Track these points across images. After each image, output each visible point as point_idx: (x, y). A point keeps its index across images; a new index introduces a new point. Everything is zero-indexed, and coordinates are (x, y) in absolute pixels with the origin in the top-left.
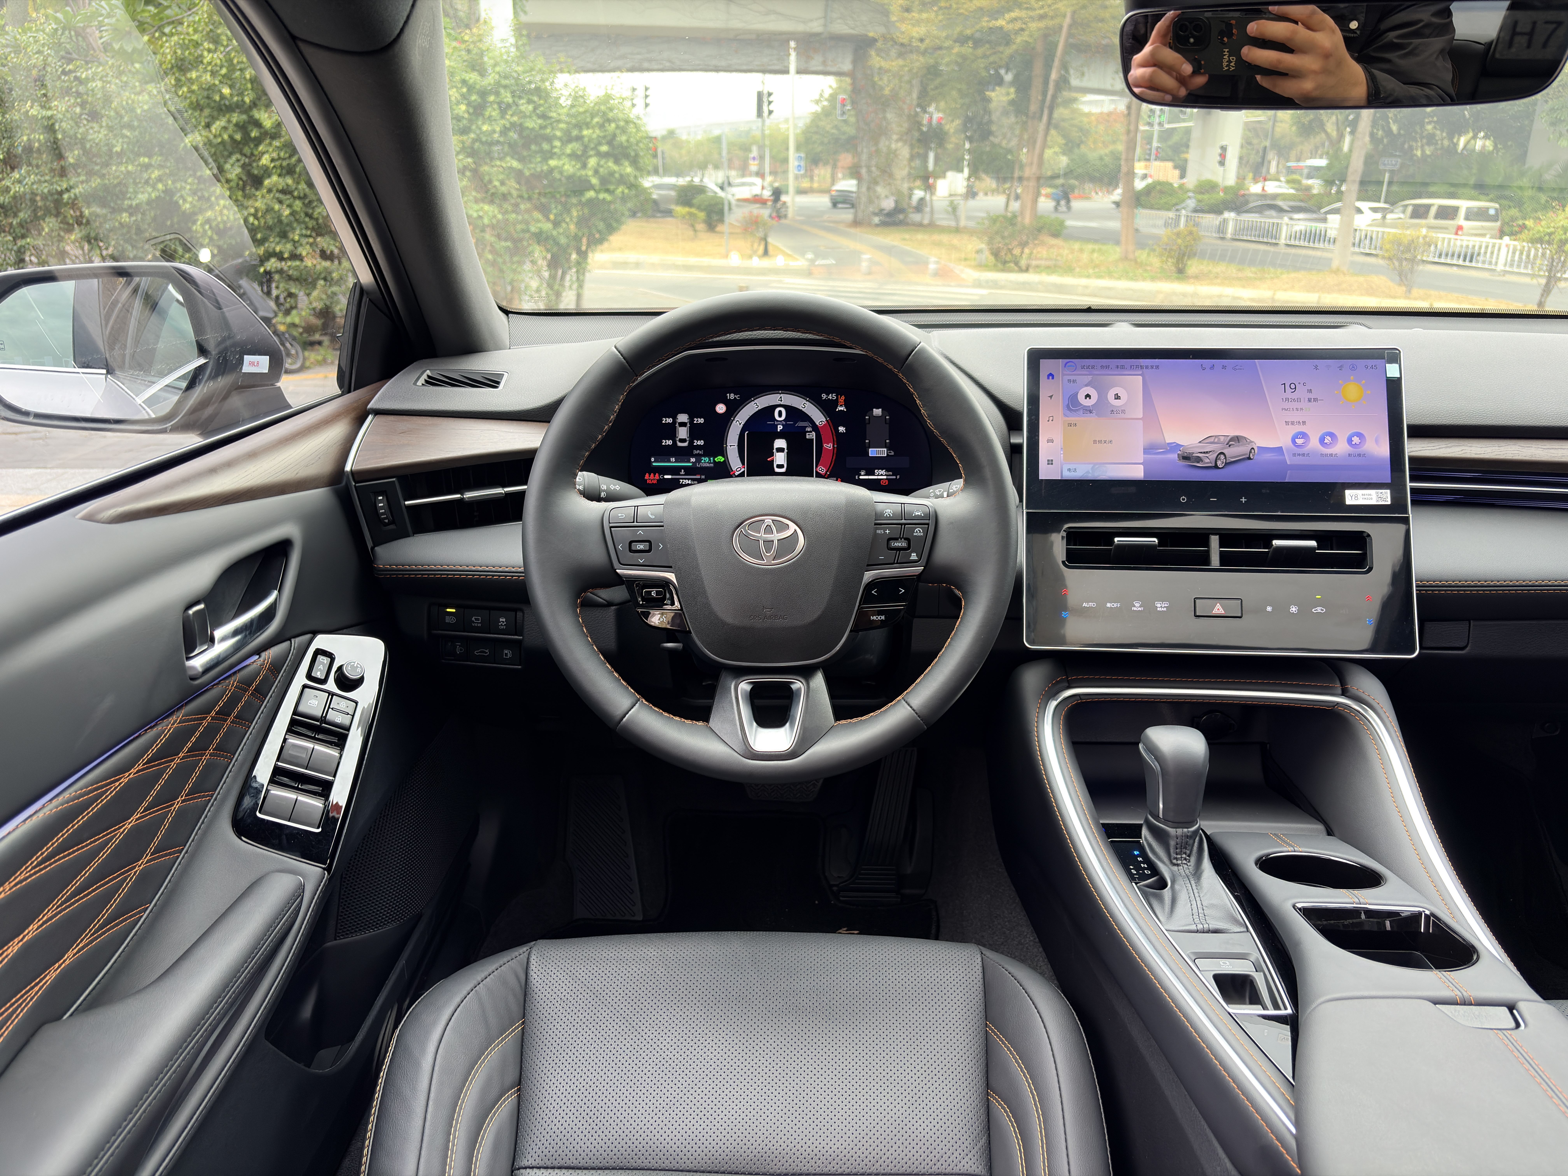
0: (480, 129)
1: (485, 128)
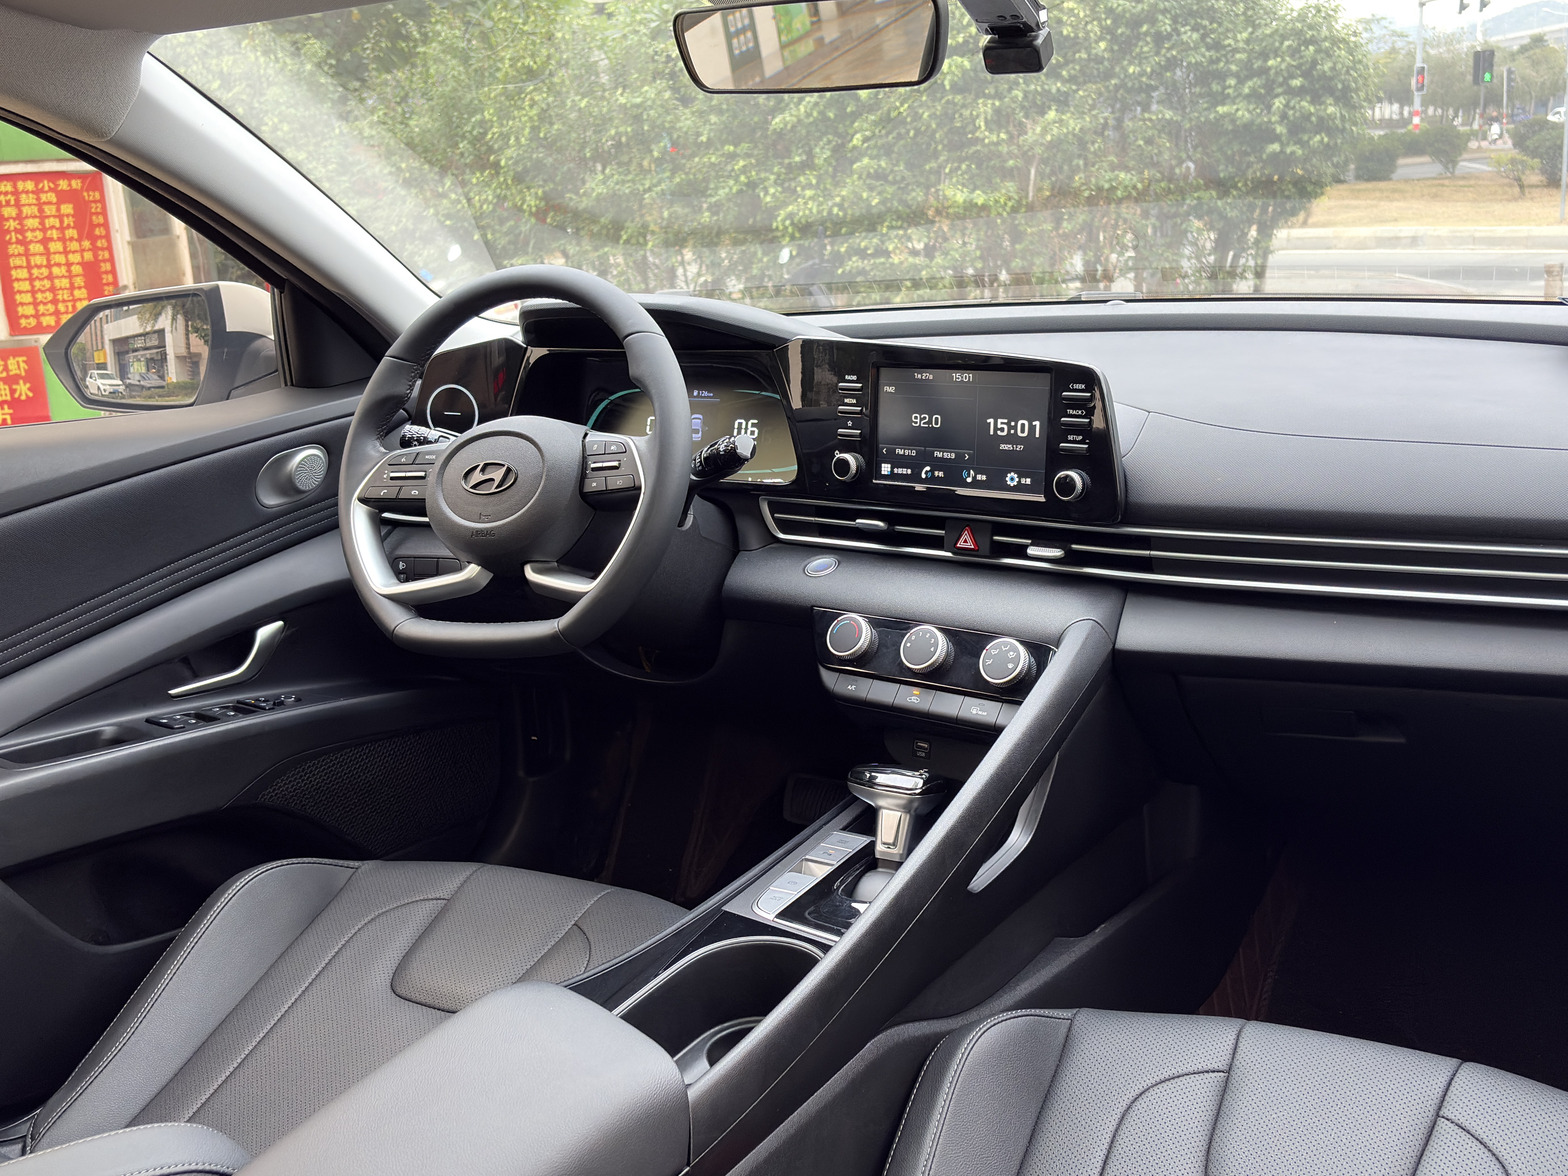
0: (1127, 71)
1: (1131, 70)
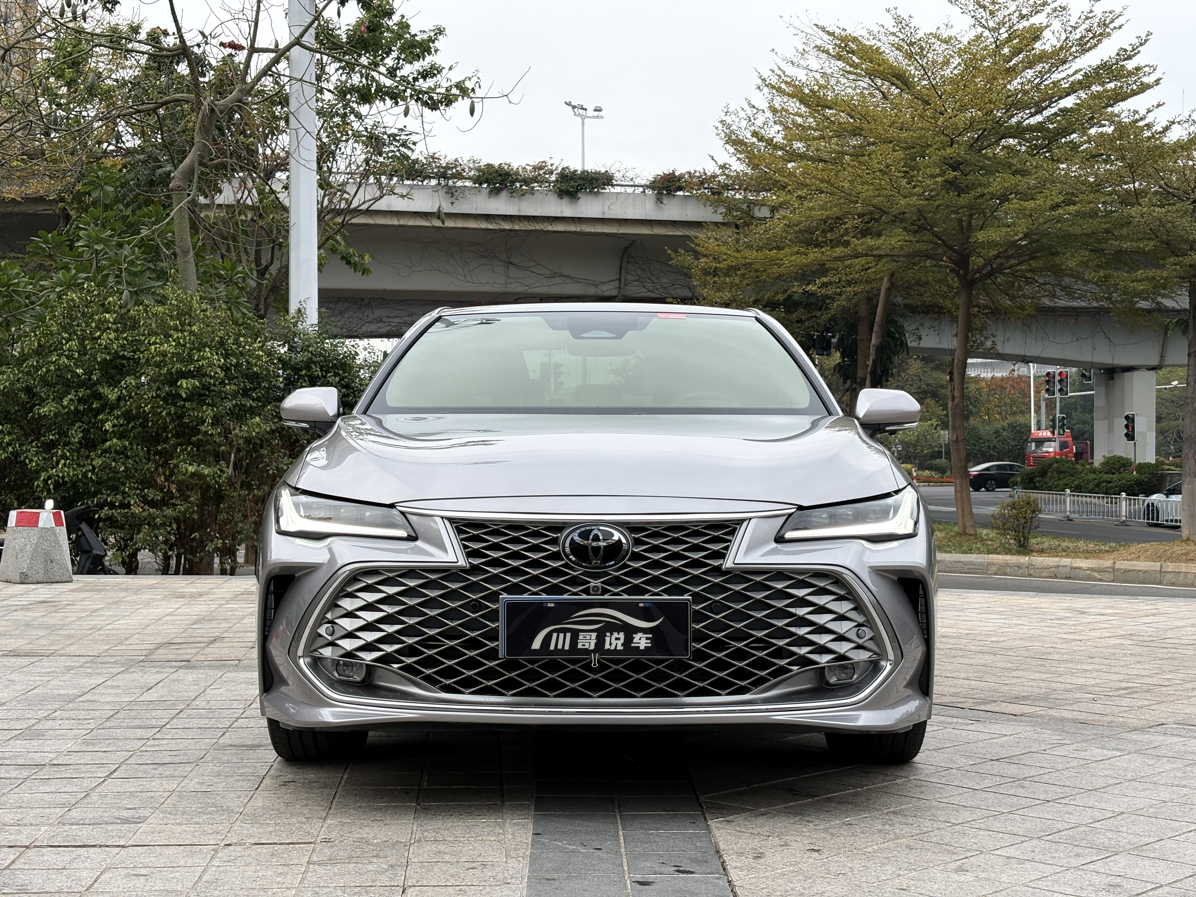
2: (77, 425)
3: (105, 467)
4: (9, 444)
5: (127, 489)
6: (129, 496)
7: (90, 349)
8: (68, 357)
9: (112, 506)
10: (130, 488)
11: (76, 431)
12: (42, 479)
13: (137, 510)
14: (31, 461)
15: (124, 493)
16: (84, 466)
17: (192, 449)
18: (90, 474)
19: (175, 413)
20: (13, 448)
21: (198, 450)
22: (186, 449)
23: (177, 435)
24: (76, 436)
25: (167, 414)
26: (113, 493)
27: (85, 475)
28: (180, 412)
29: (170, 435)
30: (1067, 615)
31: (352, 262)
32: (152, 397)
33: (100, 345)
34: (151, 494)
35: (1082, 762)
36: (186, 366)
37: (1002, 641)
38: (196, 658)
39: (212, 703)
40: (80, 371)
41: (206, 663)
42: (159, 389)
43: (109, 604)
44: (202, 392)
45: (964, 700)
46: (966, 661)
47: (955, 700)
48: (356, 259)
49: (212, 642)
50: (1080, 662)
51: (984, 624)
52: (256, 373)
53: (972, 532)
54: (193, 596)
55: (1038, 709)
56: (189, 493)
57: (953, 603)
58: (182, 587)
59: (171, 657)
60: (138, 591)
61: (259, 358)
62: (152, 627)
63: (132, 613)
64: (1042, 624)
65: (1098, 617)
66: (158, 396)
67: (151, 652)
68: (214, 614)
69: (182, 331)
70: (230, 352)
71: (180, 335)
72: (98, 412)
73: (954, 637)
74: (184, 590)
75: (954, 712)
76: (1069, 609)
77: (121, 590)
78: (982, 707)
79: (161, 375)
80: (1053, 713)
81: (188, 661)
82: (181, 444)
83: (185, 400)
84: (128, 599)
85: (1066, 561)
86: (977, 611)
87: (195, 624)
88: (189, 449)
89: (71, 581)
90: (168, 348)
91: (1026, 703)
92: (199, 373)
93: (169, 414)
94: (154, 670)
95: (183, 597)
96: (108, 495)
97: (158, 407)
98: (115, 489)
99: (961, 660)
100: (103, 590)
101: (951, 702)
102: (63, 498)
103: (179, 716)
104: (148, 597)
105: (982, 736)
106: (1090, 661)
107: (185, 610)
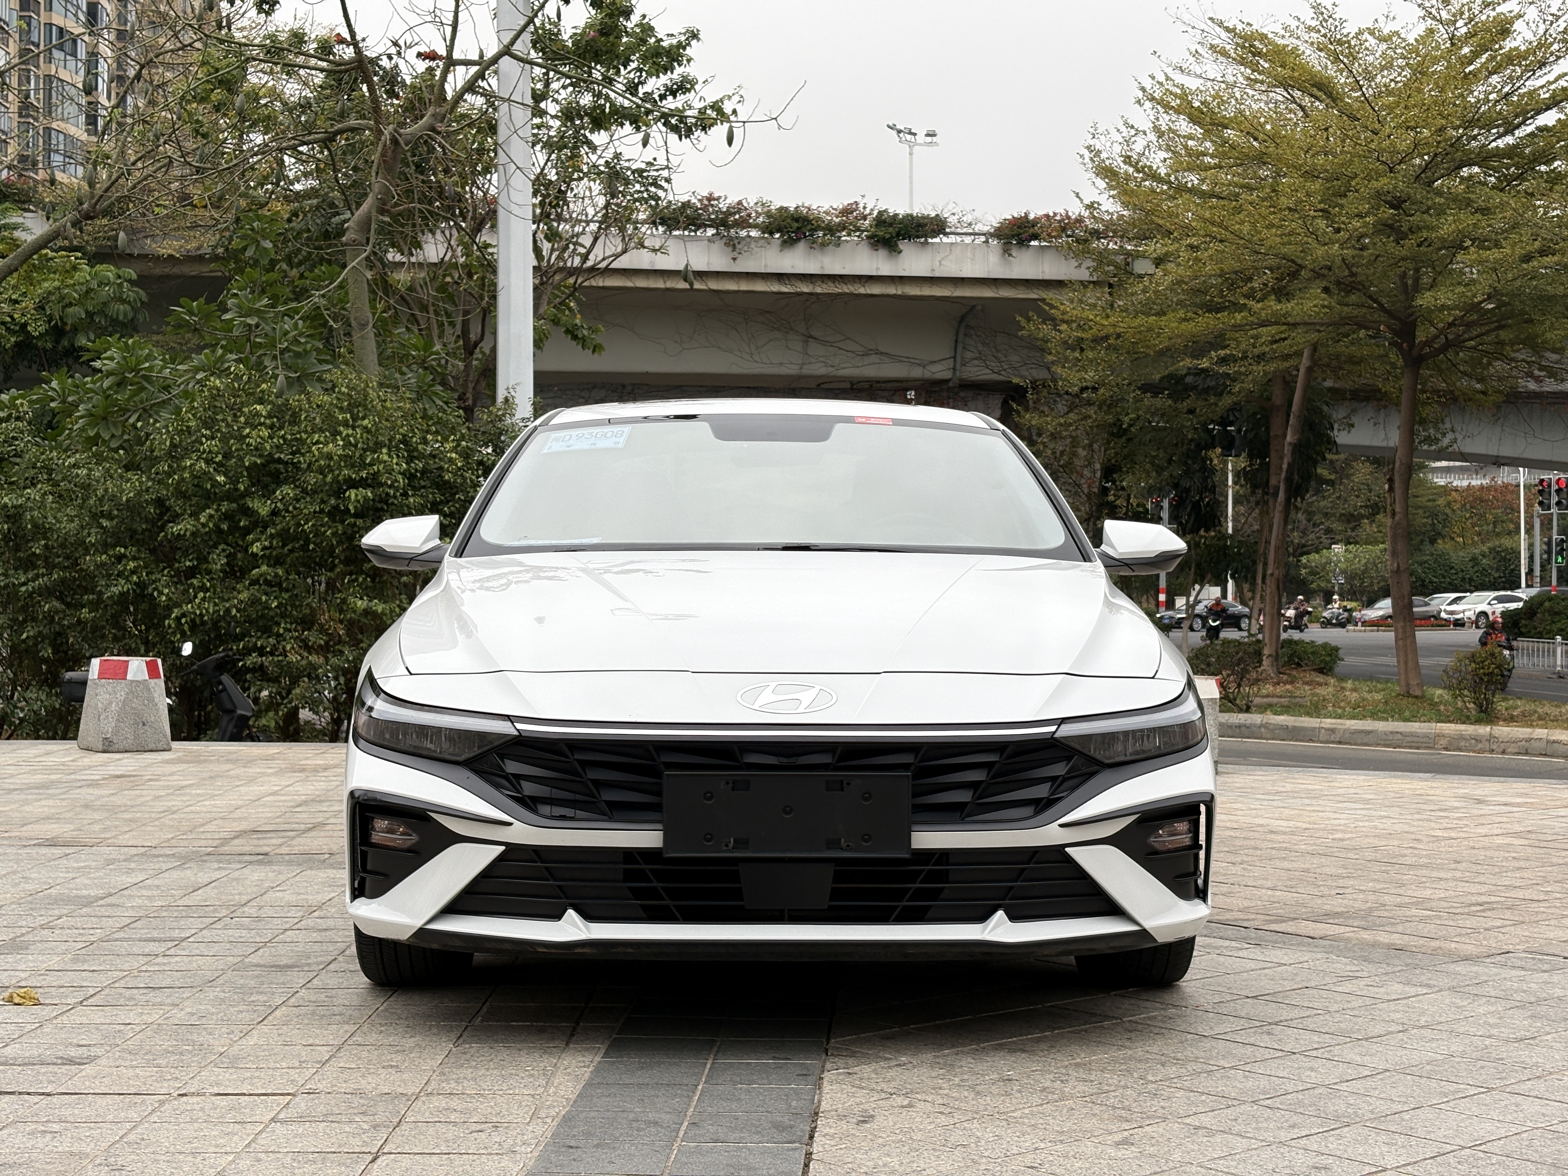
2: (221, 547)
3: (254, 601)
4: (133, 572)
5: (281, 631)
6: (285, 640)
7: (237, 450)
8: (208, 462)
9: (261, 652)
10: (285, 629)
11: (219, 555)
12: (173, 616)
13: (293, 658)
14: (161, 593)
15: (278, 635)
16: (228, 600)
17: (365, 579)
18: (234, 611)
19: (345, 533)
20: (138, 578)
21: (373, 581)
22: (356, 580)
23: (347, 562)
24: (218, 561)
25: (332, 534)
26: (265, 636)
27: (228, 611)
28: (349, 532)
29: (337, 561)
30: (1457, 804)
31: (580, 336)
32: (315, 512)
33: (249, 445)
34: (314, 637)
35: (1368, 1001)
36: (358, 474)
37: (1349, 839)
38: (277, 851)
39: (266, 909)
40: (221, 479)
41: (287, 858)
42: (323, 502)
43: (204, 779)
44: (379, 506)
45: (1253, 916)
46: (1286, 865)
47: (1242, 917)
48: (585, 332)
49: (310, 829)
50: (1440, 868)
51: (1337, 816)
52: (448, 482)
53: (1418, 693)
54: (316, 770)
55: (1348, 929)
56: (360, 636)
57: (1310, 787)
58: (307, 759)
59: (247, 849)
60: (249, 762)
61: (451, 460)
62: (243, 810)
63: (226, 791)
64: (1417, 816)
65: (1497, 808)
66: (322, 511)
67: (225, 841)
68: (331, 793)
69: (354, 428)
70: (416, 454)
71: (350, 432)
72: (247, 531)
73: (1285, 833)
74: (309, 762)
75: (1230, 932)
76: (1464, 797)
77: (229, 761)
78: (1274, 927)
79: (325, 483)
80: (1366, 935)
81: (266, 854)
82: (351, 574)
83: (356, 515)
84: (232, 772)
85: (1540, 733)
86: (1338, 798)
87: (299, 806)
88: (361, 579)
89: (170, 750)
90: (335, 448)
91: (1336, 921)
92: (372, 482)
93: (334, 534)
94: (216, 865)
95: (302, 770)
96: (259, 638)
97: (322, 526)
98: (266, 631)
99: (1278, 863)
100: (205, 761)
101: (1236, 920)
102: (201, 641)
103: (213, 926)
104: (258, 770)
105: (1252, 965)
106: (1453, 866)
107: (298, 787)
